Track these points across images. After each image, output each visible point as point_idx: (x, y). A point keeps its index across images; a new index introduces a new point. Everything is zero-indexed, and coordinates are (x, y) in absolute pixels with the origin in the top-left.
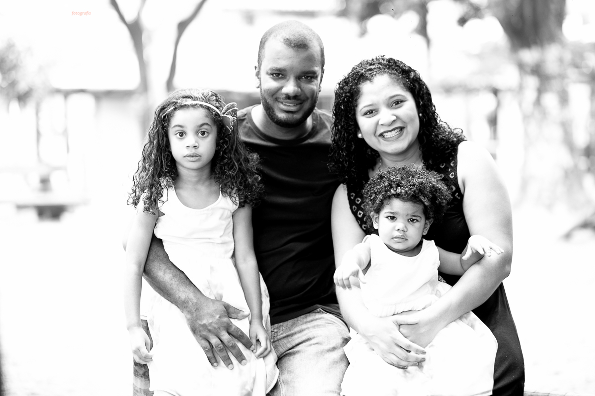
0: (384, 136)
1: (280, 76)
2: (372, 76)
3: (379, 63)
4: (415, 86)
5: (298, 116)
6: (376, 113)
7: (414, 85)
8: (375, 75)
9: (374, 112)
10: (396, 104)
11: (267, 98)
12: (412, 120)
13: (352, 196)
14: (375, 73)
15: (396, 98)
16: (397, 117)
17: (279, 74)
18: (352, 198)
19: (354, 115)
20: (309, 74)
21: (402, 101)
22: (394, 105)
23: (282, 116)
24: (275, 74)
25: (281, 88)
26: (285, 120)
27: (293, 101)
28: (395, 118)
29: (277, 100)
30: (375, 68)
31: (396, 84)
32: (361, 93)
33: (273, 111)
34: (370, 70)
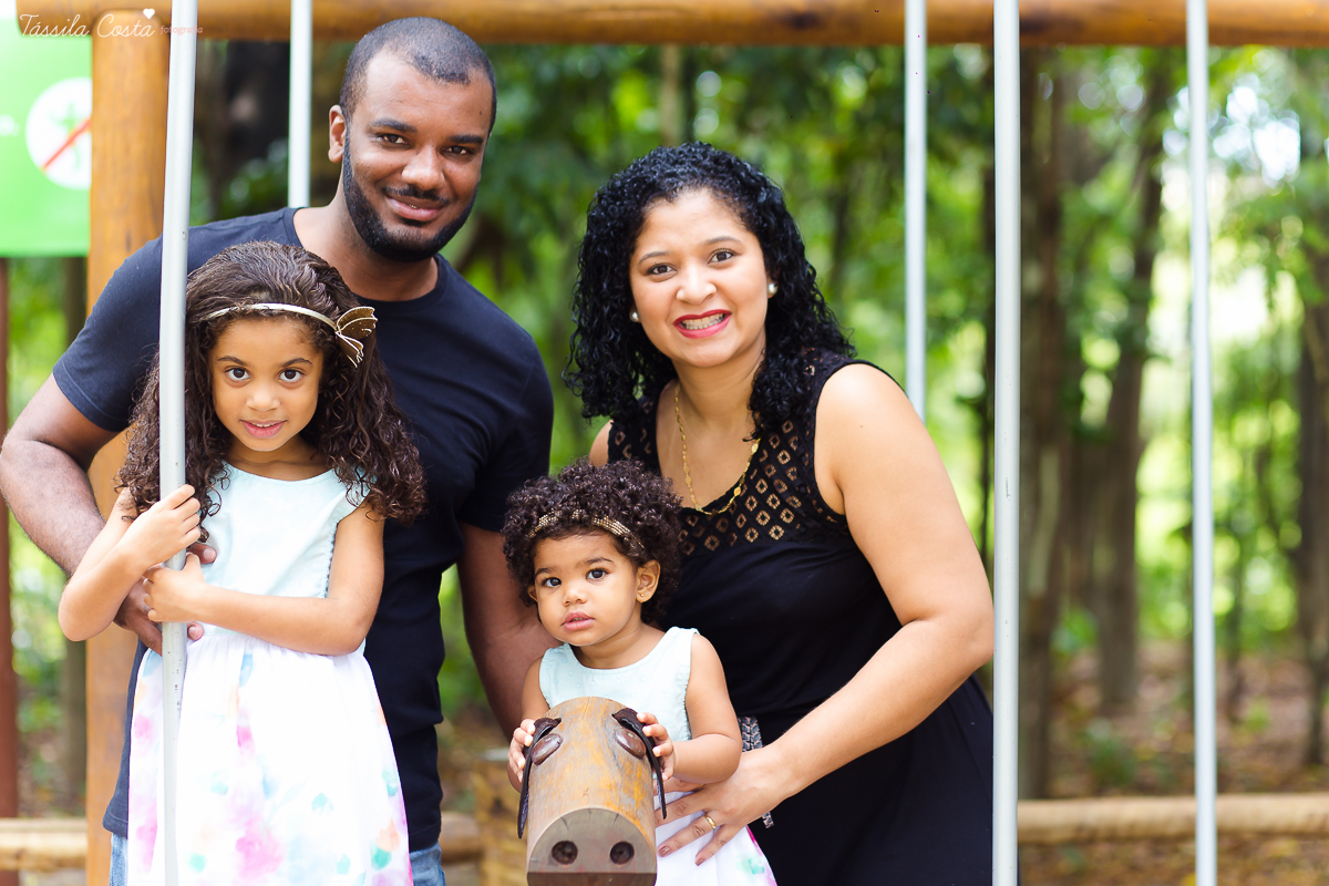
0: (685, 325)
1: (399, 141)
2: (675, 190)
3: (693, 163)
4: (769, 223)
5: (429, 233)
6: (673, 272)
7: (765, 220)
8: (681, 188)
9: (669, 269)
10: (720, 259)
11: (362, 186)
12: (751, 299)
13: (619, 438)
14: (681, 184)
15: (721, 245)
16: (719, 289)
17: (397, 137)
18: (618, 443)
19: (626, 270)
20: (467, 142)
21: (733, 254)
22: (715, 259)
23: (395, 229)
24: (389, 135)
25: (401, 169)
26: (401, 241)
27: (425, 200)
28: (711, 289)
29: (386, 193)
30: (683, 173)
31: (725, 213)
32: (644, 225)
33: (376, 218)
34: (673, 175)
